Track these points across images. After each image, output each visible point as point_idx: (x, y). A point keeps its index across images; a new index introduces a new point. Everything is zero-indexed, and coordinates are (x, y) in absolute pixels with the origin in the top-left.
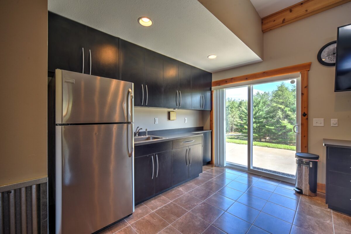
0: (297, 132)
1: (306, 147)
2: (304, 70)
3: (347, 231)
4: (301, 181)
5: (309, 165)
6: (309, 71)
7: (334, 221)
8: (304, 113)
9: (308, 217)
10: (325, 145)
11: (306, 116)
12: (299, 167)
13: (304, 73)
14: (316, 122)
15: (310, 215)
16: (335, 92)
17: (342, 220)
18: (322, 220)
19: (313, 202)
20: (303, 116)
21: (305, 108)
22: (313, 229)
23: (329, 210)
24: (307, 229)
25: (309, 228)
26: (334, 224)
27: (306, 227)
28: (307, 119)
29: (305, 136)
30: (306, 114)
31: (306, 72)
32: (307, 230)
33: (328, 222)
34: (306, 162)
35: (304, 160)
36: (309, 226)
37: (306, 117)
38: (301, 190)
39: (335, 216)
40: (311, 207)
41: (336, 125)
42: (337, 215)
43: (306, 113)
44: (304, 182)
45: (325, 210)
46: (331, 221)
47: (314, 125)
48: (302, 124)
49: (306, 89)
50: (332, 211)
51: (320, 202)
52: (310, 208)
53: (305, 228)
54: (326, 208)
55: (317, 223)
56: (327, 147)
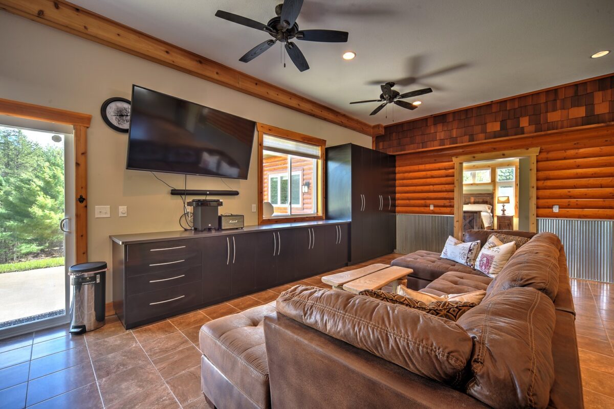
0: (67, 230)
1: (84, 253)
2: (81, 124)
3: (154, 341)
4: (82, 313)
5: (96, 280)
6: (88, 127)
7: (139, 341)
8: (81, 197)
9: (110, 356)
10: (123, 243)
11: (84, 202)
12: (78, 290)
13: (80, 130)
14: (99, 211)
15: (111, 353)
16: (127, 169)
17: (145, 334)
18: (127, 348)
19: (105, 334)
20: (79, 202)
21: (82, 188)
22: (124, 365)
23: (128, 332)
24: (116, 371)
25: (119, 368)
26: (140, 343)
27: (115, 370)
28: (86, 207)
29: (82, 236)
30: (84, 199)
31: (83, 129)
32: (118, 372)
33: (134, 346)
34: (90, 277)
35: (86, 275)
36: (117, 366)
37: (83, 204)
38: (84, 327)
39: (137, 335)
40: (106, 341)
41: (125, 215)
42: (138, 332)
43: (84, 197)
44: (86, 312)
45: (124, 335)
46: (136, 342)
47: (96, 217)
48: (77, 216)
49: (83, 157)
50: (131, 331)
51: (113, 329)
52: (106, 343)
53: (115, 373)
54: (124, 332)
55: (124, 356)
56: (126, 246)
